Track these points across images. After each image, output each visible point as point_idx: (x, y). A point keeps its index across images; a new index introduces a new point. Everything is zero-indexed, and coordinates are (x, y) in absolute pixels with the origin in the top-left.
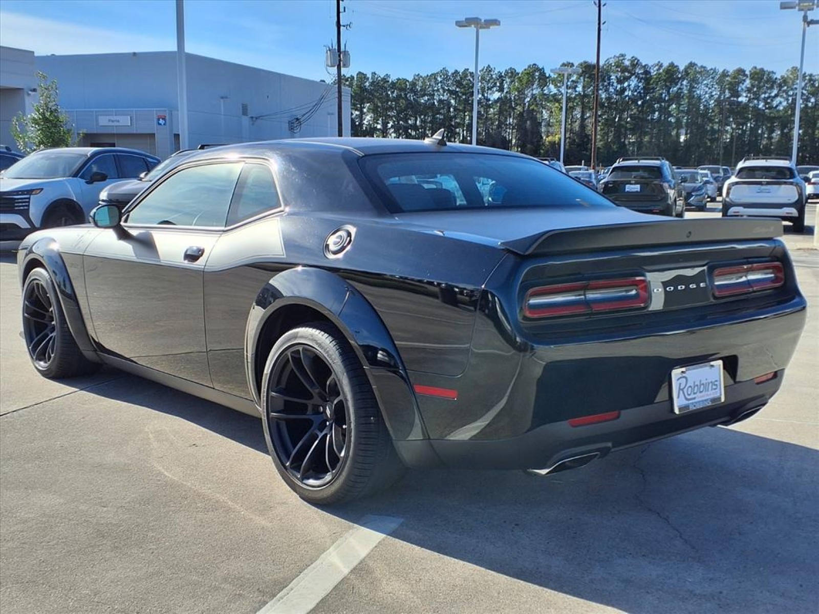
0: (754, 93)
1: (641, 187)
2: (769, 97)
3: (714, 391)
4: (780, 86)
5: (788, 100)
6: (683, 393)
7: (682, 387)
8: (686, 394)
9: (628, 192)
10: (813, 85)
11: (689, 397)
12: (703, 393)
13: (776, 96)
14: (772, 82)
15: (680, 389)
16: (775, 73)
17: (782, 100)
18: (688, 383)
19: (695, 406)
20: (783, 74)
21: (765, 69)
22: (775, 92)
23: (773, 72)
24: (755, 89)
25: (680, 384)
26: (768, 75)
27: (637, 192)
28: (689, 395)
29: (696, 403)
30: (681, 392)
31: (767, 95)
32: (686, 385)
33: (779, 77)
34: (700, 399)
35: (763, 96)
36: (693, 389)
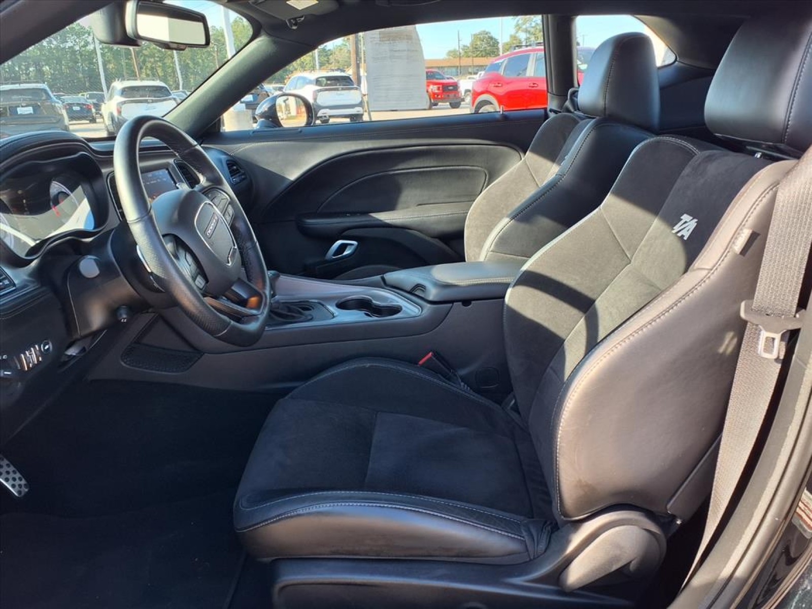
1: (33, 109)
9: (21, 115)
27: (31, 114)
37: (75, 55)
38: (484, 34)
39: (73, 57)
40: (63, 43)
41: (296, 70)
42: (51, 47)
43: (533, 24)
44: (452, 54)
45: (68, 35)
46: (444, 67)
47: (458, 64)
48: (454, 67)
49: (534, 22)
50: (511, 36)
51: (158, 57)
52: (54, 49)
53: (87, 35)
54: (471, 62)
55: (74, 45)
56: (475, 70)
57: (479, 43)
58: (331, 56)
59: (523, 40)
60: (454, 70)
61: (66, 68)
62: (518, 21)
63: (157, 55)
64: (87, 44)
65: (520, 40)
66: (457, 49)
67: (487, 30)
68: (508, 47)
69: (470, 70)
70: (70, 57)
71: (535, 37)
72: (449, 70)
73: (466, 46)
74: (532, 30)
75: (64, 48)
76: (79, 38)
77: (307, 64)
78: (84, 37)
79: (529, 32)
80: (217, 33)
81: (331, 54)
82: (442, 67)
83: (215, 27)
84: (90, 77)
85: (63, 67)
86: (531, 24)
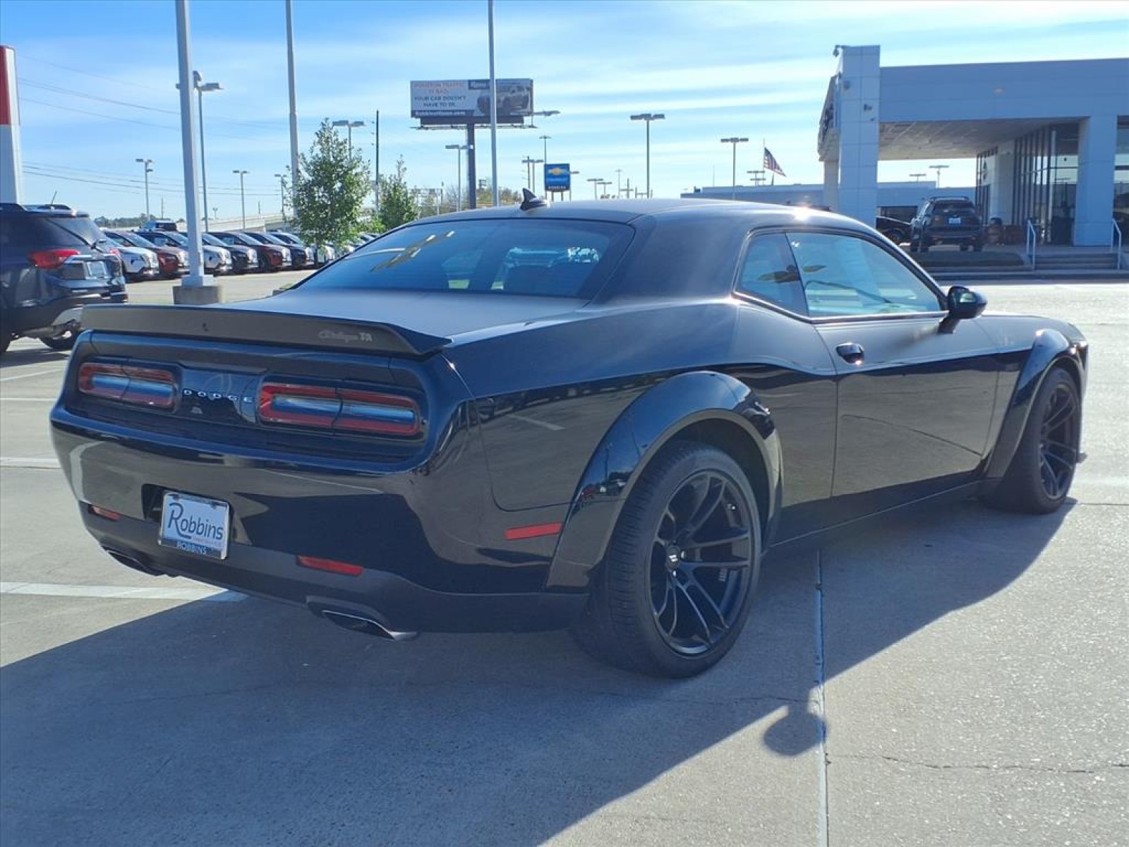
3: (215, 540)
6: (176, 522)
7: (175, 516)
8: (180, 528)
11: (182, 532)
12: (201, 537)
15: (172, 518)
18: (184, 514)
19: (184, 546)
25: (173, 511)
28: (184, 530)
29: (187, 543)
30: (173, 521)
32: (180, 516)
34: (197, 542)
36: (189, 525)
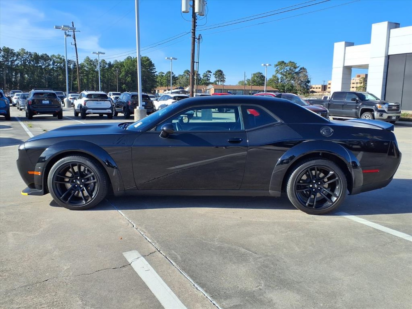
0: (6, 58)
1: (49, 102)
2: (13, 60)
4: (17, 56)
5: (21, 62)
9: (44, 104)
10: (31, 57)
13: (16, 60)
14: (13, 54)
16: (14, 50)
17: (19, 62)
20: (18, 51)
21: (10, 48)
22: (15, 58)
23: (13, 50)
24: (6, 56)
26: (11, 51)
27: (48, 104)
31: (12, 59)
33: (16, 52)
35: (10, 60)
37: (42, 70)
38: (259, 74)
39: (41, 71)
40: (36, 63)
41: (158, 86)
42: (30, 65)
43: (285, 70)
44: (241, 83)
45: (40, 60)
46: (237, 90)
47: (244, 89)
48: (241, 90)
49: (286, 69)
50: (273, 76)
51: (85, 74)
52: (32, 66)
53: (49, 61)
54: (251, 88)
55: (42, 65)
56: (253, 92)
57: (256, 78)
58: (177, 80)
59: (279, 78)
60: (241, 91)
61: (37, 77)
62: (277, 68)
63: (85, 73)
64: (49, 65)
65: (278, 78)
66: (244, 80)
67: (260, 72)
68: (271, 81)
69: (250, 92)
70: (40, 71)
71: (286, 77)
72: (239, 92)
73: (249, 80)
74: (285, 73)
75: (37, 66)
76: (45, 62)
77: (164, 83)
78: (48, 61)
79: (283, 74)
80: (118, 64)
81: (178, 79)
82: (235, 90)
83: (117, 61)
84: (49, 82)
85: (35, 76)
86: (284, 70)
